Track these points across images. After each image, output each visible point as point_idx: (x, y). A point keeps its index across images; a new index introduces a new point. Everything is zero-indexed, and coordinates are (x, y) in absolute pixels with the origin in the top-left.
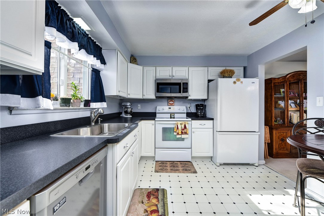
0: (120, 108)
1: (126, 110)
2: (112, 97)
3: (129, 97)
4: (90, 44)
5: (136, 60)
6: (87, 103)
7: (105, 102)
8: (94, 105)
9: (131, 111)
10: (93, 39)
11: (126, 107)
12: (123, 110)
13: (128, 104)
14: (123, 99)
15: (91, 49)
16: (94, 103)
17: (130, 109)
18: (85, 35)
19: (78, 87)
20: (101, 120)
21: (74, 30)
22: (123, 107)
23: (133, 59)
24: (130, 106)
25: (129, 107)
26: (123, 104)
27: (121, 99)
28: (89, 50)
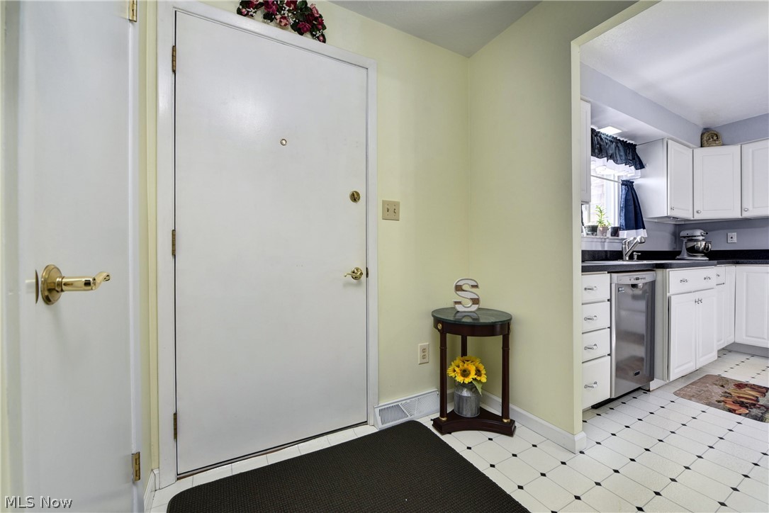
0: (675, 243)
1: (691, 244)
2: (656, 221)
3: (697, 217)
4: (619, 150)
5: (717, 136)
6: (615, 232)
7: (644, 228)
8: (624, 234)
9: (706, 248)
10: (622, 139)
11: (691, 239)
12: (684, 246)
13: (698, 232)
14: (683, 223)
15: (620, 156)
16: (626, 232)
17: (704, 243)
18: (615, 140)
19: (604, 212)
20: (638, 255)
21: (602, 143)
22: (682, 241)
23: (710, 137)
24: (702, 236)
25: (701, 238)
26: (683, 233)
27: (678, 223)
28: (618, 158)
